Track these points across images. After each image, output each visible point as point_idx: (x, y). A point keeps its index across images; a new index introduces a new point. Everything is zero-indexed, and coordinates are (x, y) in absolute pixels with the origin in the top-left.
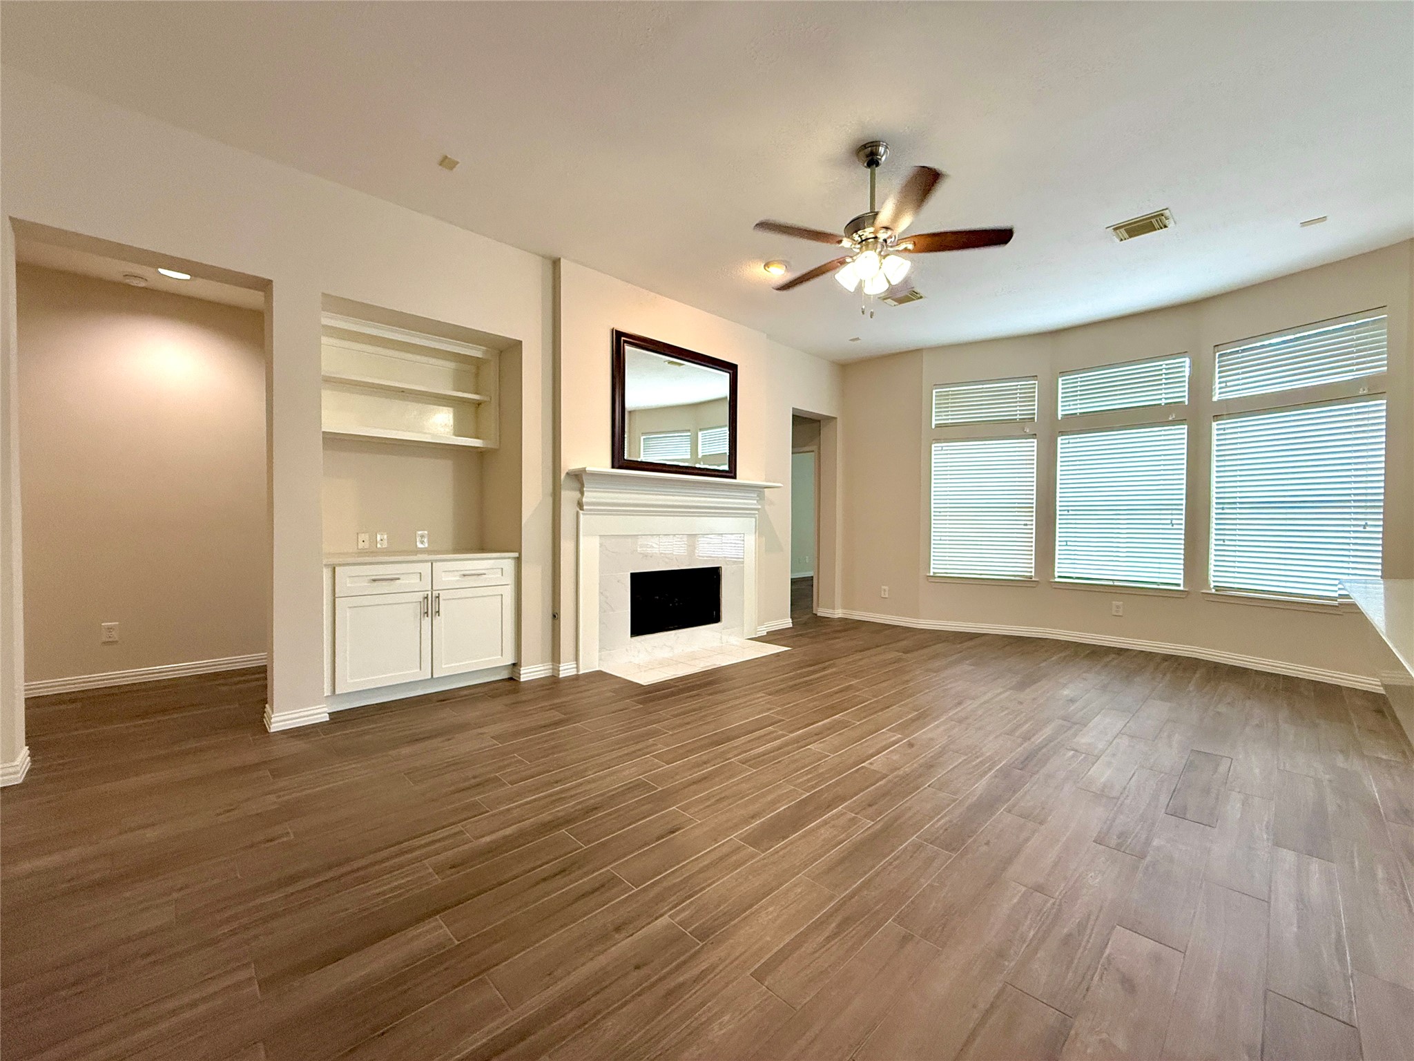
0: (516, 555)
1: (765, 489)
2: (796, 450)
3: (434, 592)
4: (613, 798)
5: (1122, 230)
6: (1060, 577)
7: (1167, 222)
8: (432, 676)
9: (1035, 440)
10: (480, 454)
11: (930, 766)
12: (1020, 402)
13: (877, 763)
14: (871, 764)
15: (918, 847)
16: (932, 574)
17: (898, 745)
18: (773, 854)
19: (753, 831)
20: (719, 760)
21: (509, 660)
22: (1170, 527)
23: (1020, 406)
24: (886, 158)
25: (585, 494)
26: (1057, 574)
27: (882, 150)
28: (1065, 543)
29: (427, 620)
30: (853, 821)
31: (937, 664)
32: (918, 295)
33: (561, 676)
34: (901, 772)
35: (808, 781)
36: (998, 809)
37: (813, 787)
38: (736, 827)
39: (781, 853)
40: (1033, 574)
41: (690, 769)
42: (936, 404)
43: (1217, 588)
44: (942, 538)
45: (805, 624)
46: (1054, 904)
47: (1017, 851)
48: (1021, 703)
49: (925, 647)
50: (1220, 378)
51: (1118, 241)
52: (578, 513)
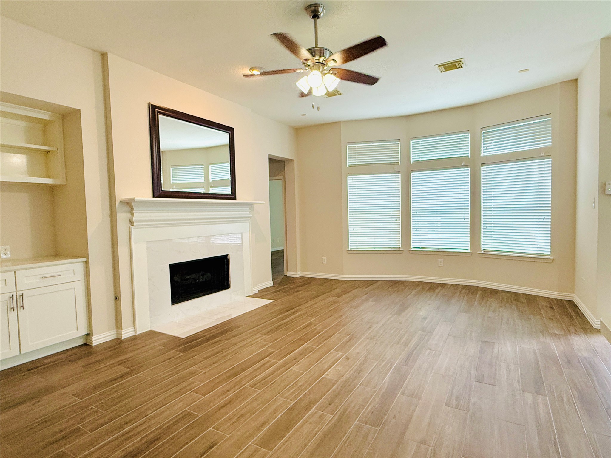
0: (85, 259)
1: (254, 205)
2: (271, 178)
3: (18, 293)
4: (168, 429)
5: (442, 67)
6: (414, 248)
7: (462, 65)
8: (20, 353)
9: (400, 175)
10: (51, 189)
11: (359, 371)
12: (392, 153)
13: (330, 374)
14: (327, 375)
15: (359, 428)
16: (349, 249)
17: (341, 359)
18: (276, 451)
19: (263, 436)
20: (237, 387)
21: (83, 332)
22: (463, 220)
23: (392, 156)
24: (323, 14)
25: (135, 215)
26: (412, 246)
27: (320, 9)
28: (415, 230)
29: (14, 314)
30: (321, 416)
31: (355, 303)
32: (339, 93)
33: (123, 338)
34: (344, 378)
35: (293, 393)
36: (397, 394)
37: (296, 397)
38: (252, 435)
39: (282, 449)
40: (401, 247)
41: (218, 397)
42: (349, 153)
43: (484, 250)
44: (355, 229)
45: (281, 282)
46: (432, 450)
47: (409, 420)
48: (401, 323)
49: (348, 292)
50: (483, 144)
51: (440, 72)
52: (130, 228)
